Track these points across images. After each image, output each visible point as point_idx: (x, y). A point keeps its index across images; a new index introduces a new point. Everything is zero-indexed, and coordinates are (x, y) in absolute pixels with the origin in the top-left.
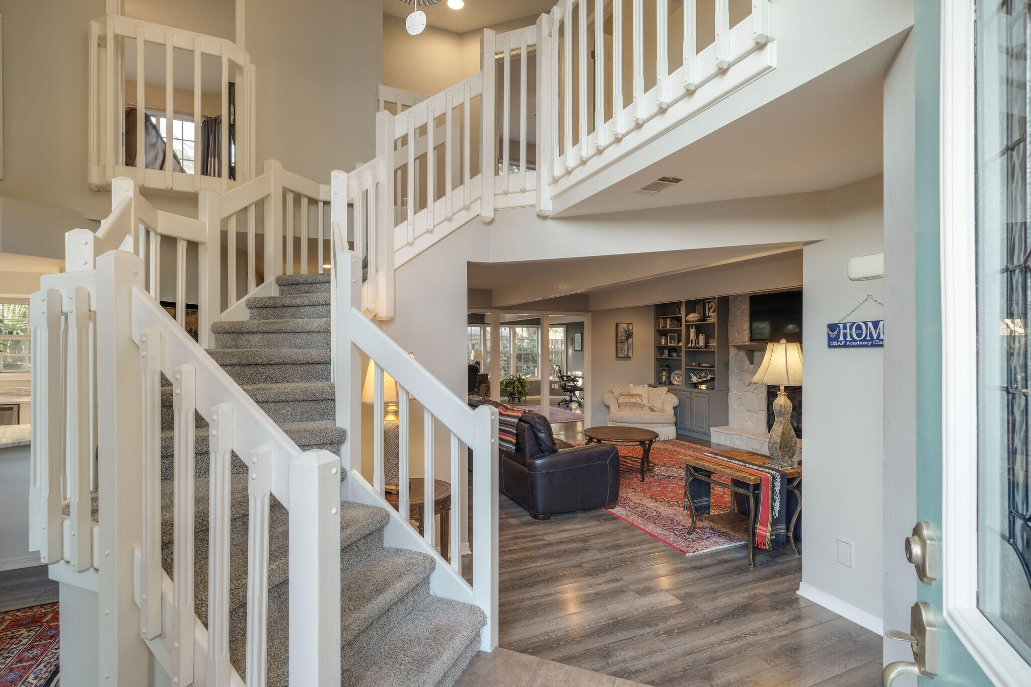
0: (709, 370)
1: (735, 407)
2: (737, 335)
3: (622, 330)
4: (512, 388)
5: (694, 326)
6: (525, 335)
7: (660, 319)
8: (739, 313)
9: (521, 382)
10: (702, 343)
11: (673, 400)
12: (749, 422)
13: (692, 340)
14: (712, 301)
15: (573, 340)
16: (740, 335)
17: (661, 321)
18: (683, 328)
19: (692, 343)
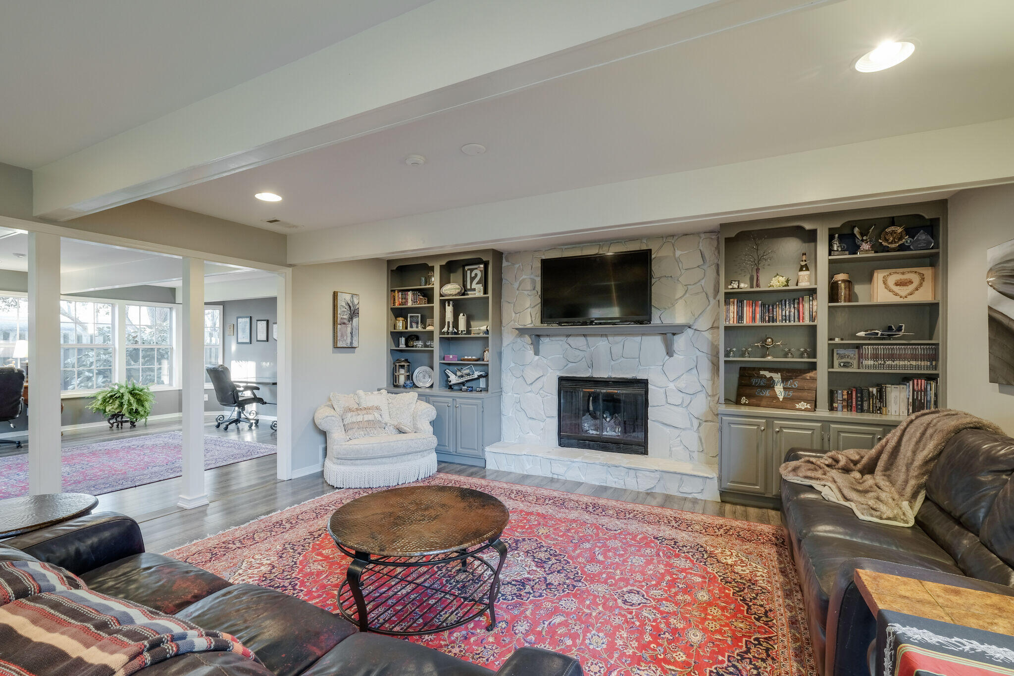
0: (473, 364)
1: (510, 415)
2: (514, 315)
3: (344, 304)
4: (116, 406)
5: (451, 302)
6: (146, 320)
7: (396, 292)
8: (516, 285)
9: (136, 394)
10: (462, 326)
11: (428, 411)
12: (531, 434)
13: (449, 322)
14: (476, 269)
15: (235, 327)
16: (518, 315)
17: (398, 296)
18: (436, 305)
19: (449, 326)
